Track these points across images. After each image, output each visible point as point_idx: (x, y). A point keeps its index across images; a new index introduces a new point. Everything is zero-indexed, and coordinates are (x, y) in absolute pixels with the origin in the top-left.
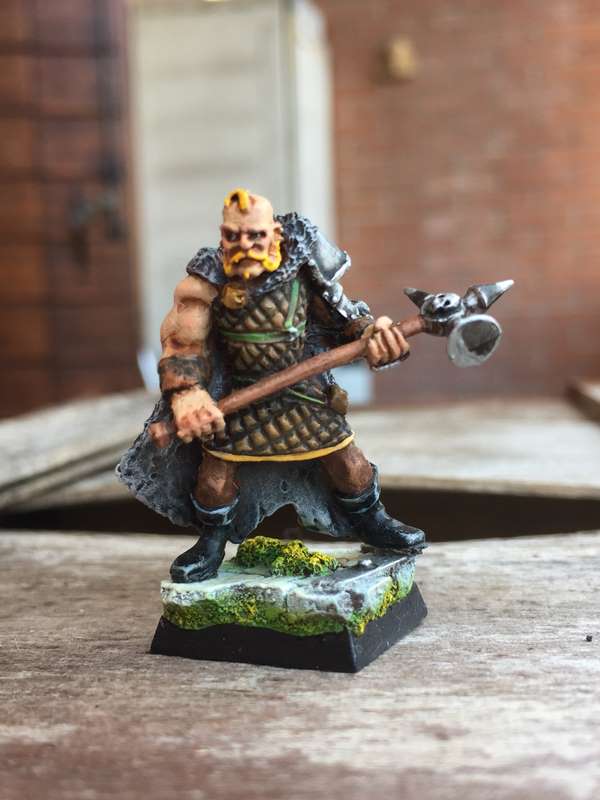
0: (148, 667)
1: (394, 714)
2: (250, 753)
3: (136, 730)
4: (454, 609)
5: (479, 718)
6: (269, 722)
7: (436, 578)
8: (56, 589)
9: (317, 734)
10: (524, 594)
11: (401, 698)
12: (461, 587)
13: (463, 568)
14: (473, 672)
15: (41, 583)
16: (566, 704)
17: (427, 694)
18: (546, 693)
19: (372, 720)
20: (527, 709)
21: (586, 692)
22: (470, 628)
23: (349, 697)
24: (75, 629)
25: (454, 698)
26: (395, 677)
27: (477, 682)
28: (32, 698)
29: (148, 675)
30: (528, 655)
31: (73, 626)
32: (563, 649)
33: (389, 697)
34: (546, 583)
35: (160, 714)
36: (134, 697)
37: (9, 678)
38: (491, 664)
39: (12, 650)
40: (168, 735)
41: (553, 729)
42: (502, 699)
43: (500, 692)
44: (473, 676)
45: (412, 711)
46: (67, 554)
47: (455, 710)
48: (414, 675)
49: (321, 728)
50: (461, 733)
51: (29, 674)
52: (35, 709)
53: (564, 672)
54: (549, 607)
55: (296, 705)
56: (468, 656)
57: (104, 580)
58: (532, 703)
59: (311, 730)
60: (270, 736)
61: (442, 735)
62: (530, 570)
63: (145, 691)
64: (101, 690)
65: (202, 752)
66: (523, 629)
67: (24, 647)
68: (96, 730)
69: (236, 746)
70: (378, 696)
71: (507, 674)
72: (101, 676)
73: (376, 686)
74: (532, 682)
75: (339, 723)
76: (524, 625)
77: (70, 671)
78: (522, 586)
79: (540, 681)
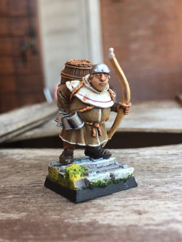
0: (49, 193)
1: (125, 206)
2: (81, 221)
3: (45, 214)
4: (142, 171)
5: (151, 207)
6: (86, 210)
7: (137, 161)
8: (20, 168)
9: (101, 214)
10: (164, 165)
11: (127, 201)
12: (144, 163)
13: (145, 157)
14: (149, 192)
15: (16, 166)
16: (178, 202)
17: (135, 199)
18: (172, 198)
19: (118, 208)
20: (166, 204)
22: (147, 176)
23: (111, 201)
24: (26, 180)
25: (143, 201)
26: (125, 194)
27: (150, 195)
28: (13, 204)
29: (49, 196)
30: (166, 185)
31: (26, 179)
32: (177, 183)
33: (123, 201)
34: (171, 161)
35: (53, 208)
36: (44, 203)
37: (6, 197)
38: (154, 189)
39: (7, 188)
40: (55, 215)
41: (175, 210)
42: (158, 201)
43: (158, 198)
44: (148, 193)
45: (130, 205)
46: (23, 156)
47: (144, 205)
48: (131, 193)
49: (102, 212)
50: (146, 212)
51: (12, 196)
52: (14, 208)
53: (177, 191)
54: (172, 169)
55: (94, 204)
56: (147, 186)
57: (35, 164)
58: (167, 202)
59: (99, 212)
60: (87, 215)
61: (140, 213)
62: (166, 157)
63: (48, 201)
64: (35, 201)
65: (66, 221)
66: (164, 177)
67: (11, 187)
68: (33, 214)
69: (76, 218)
70: (119, 200)
71: (159, 192)
72: (35, 196)
73: (119, 197)
74: (167, 195)
75: (107, 210)
76: (164, 175)
77: (25, 195)
78: (163, 163)
79: (170, 194)
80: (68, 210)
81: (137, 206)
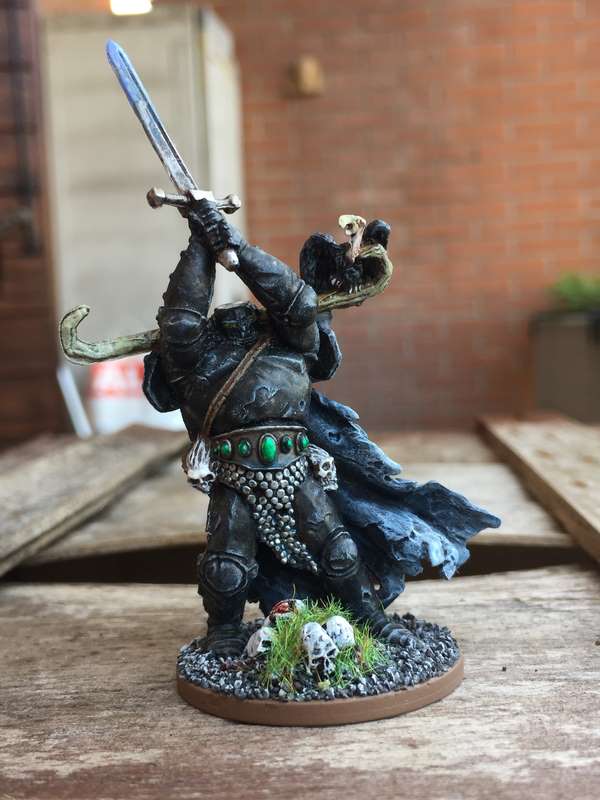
2: (289, 763)
3: (206, 751)
5: (435, 732)
6: (295, 741)
9: (329, 748)
16: (492, 720)
18: (478, 712)
20: (466, 724)
21: (504, 710)
24: (126, 674)
28: (121, 731)
31: (124, 672)
32: (487, 679)
35: (218, 738)
36: (194, 727)
37: (97, 716)
39: (87, 694)
40: (230, 753)
41: (485, 738)
42: (449, 718)
43: (448, 713)
47: (419, 727)
49: (331, 744)
50: (425, 743)
52: (127, 739)
53: (489, 696)
54: (474, 643)
57: (131, 631)
58: (469, 720)
59: (326, 745)
60: (299, 751)
61: (413, 745)
62: (459, 613)
63: (200, 722)
64: (168, 723)
65: (258, 764)
68: (179, 752)
69: (278, 759)
72: (164, 712)
74: (467, 704)
79: (473, 704)
80: (256, 742)
81: (405, 730)
